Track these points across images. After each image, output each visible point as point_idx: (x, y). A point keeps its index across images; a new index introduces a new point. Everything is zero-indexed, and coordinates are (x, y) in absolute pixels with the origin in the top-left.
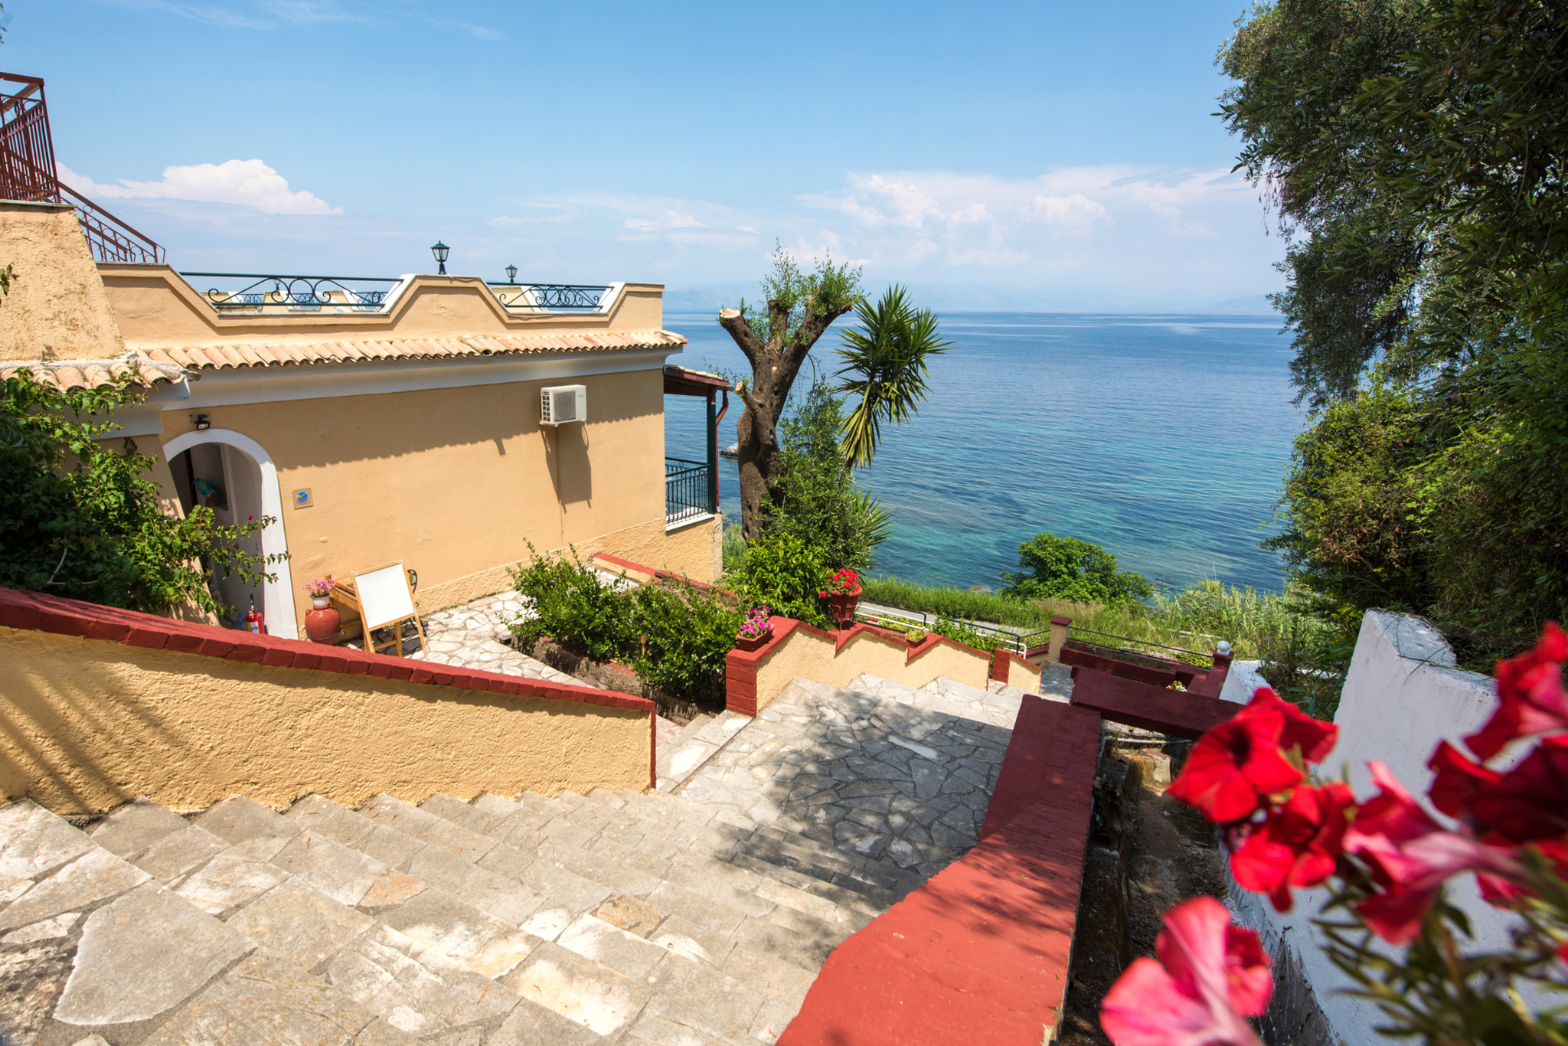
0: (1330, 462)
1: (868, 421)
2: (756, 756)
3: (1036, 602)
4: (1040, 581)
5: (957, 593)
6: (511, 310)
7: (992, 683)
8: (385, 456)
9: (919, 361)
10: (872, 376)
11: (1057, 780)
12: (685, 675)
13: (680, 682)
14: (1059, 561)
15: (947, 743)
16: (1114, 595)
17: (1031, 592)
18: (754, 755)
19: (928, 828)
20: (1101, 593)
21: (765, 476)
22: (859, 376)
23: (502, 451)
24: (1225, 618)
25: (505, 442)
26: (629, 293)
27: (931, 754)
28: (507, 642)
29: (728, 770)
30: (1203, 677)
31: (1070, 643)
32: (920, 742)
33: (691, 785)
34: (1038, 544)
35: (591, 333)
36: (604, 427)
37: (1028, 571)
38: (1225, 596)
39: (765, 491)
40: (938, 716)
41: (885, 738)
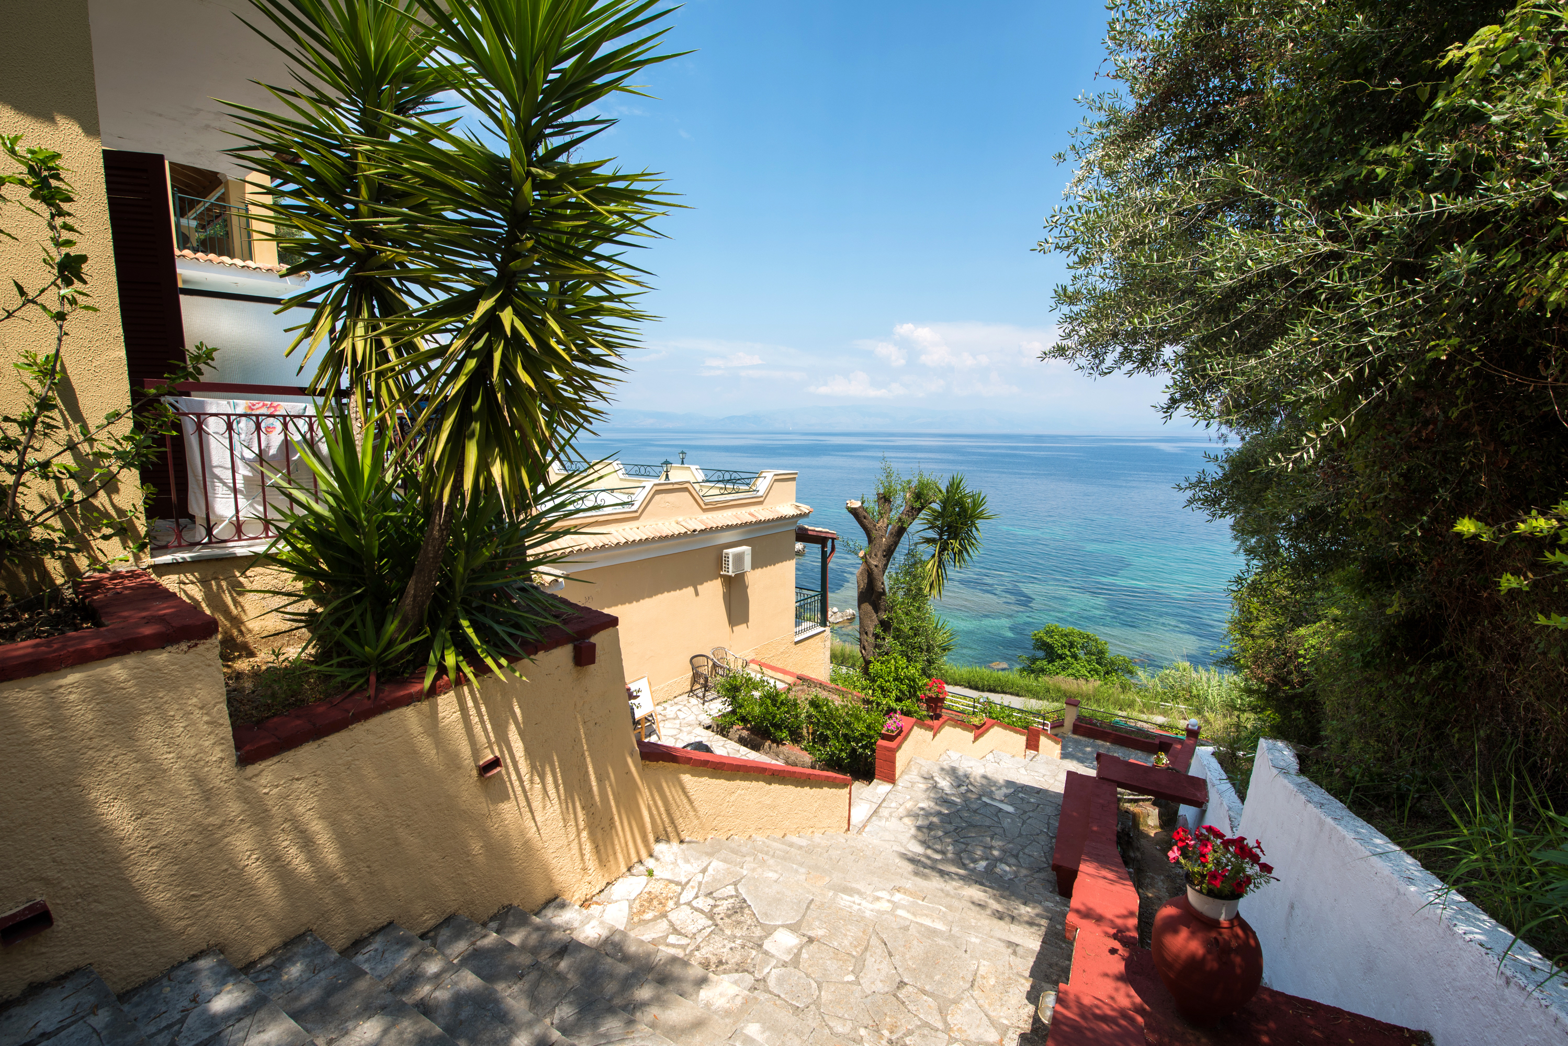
0: (1255, 613)
1: (939, 566)
2: (902, 812)
3: (1047, 679)
4: (1049, 662)
5: (985, 671)
6: (707, 500)
7: (1028, 752)
8: (630, 602)
9: (973, 524)
10: (941, 535)
11: (1095, 828)
12: (844, 755)
13: (840, 759)
14: (1064, 646)
15: (1019, 802)
16: (1107, 673)
17: (1042, 670)
18: (901, 810)
19: (1016, 856)
20: (1097, 672)
21: (877, 612)
22: (932, 534)
23: (697, 594)
24: (1195, 692)
25: (699, 587)
26: (776, 480)
27: (1010, 809)
28: (708, 728)
29: (887, 819)
30: (1179, 747)
31: (1080, 718)
32: (1002, 801)
33: (867, 829)
34: (1047, 633)
35: (752, 509)
36: (759, 571)
37: (1041, 654)
38: (1194, 675)
39: (876, 622)
40: (1009, 784)
41: (979, 798)
